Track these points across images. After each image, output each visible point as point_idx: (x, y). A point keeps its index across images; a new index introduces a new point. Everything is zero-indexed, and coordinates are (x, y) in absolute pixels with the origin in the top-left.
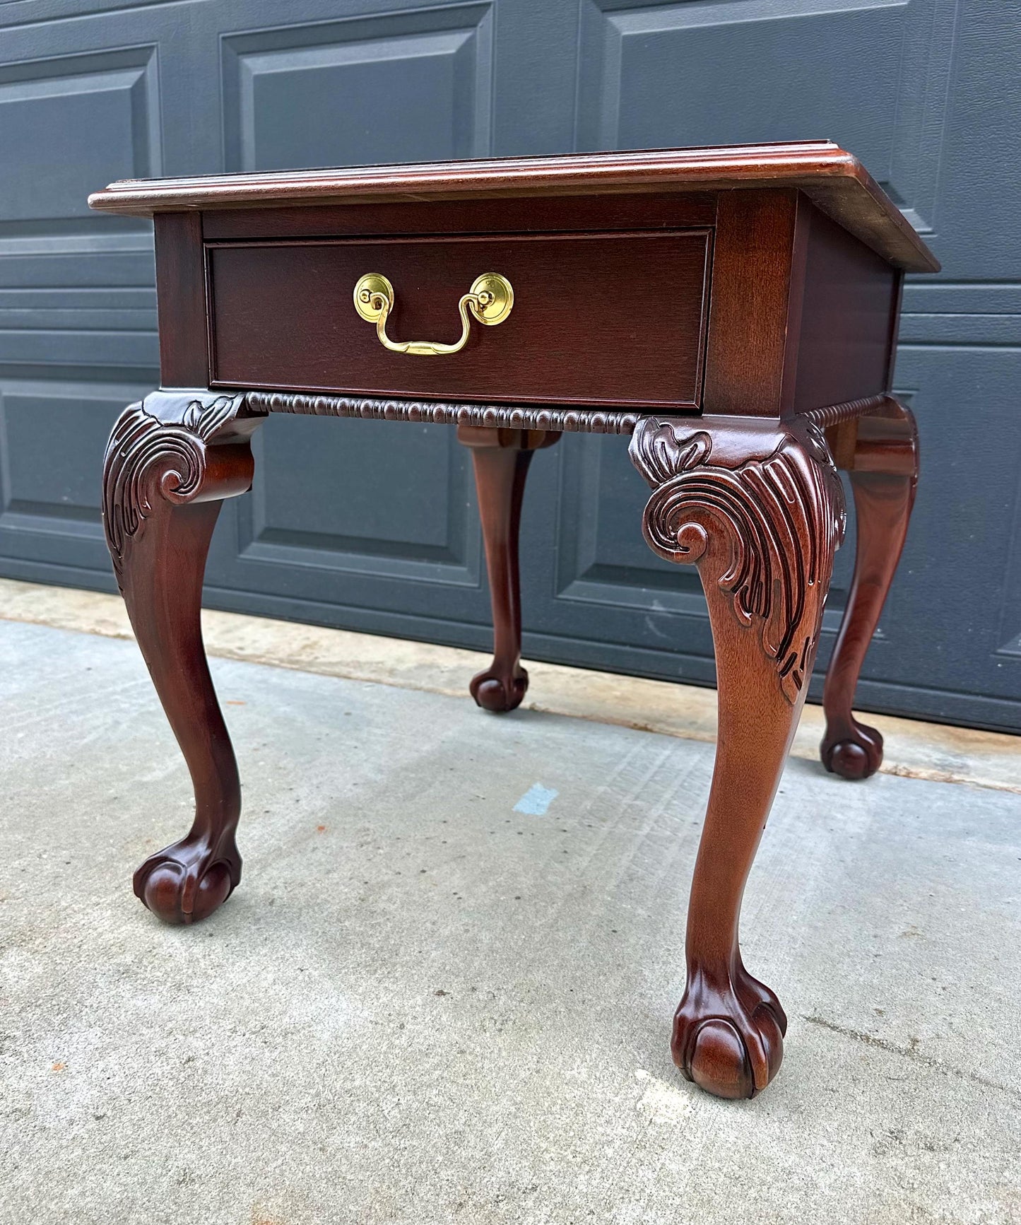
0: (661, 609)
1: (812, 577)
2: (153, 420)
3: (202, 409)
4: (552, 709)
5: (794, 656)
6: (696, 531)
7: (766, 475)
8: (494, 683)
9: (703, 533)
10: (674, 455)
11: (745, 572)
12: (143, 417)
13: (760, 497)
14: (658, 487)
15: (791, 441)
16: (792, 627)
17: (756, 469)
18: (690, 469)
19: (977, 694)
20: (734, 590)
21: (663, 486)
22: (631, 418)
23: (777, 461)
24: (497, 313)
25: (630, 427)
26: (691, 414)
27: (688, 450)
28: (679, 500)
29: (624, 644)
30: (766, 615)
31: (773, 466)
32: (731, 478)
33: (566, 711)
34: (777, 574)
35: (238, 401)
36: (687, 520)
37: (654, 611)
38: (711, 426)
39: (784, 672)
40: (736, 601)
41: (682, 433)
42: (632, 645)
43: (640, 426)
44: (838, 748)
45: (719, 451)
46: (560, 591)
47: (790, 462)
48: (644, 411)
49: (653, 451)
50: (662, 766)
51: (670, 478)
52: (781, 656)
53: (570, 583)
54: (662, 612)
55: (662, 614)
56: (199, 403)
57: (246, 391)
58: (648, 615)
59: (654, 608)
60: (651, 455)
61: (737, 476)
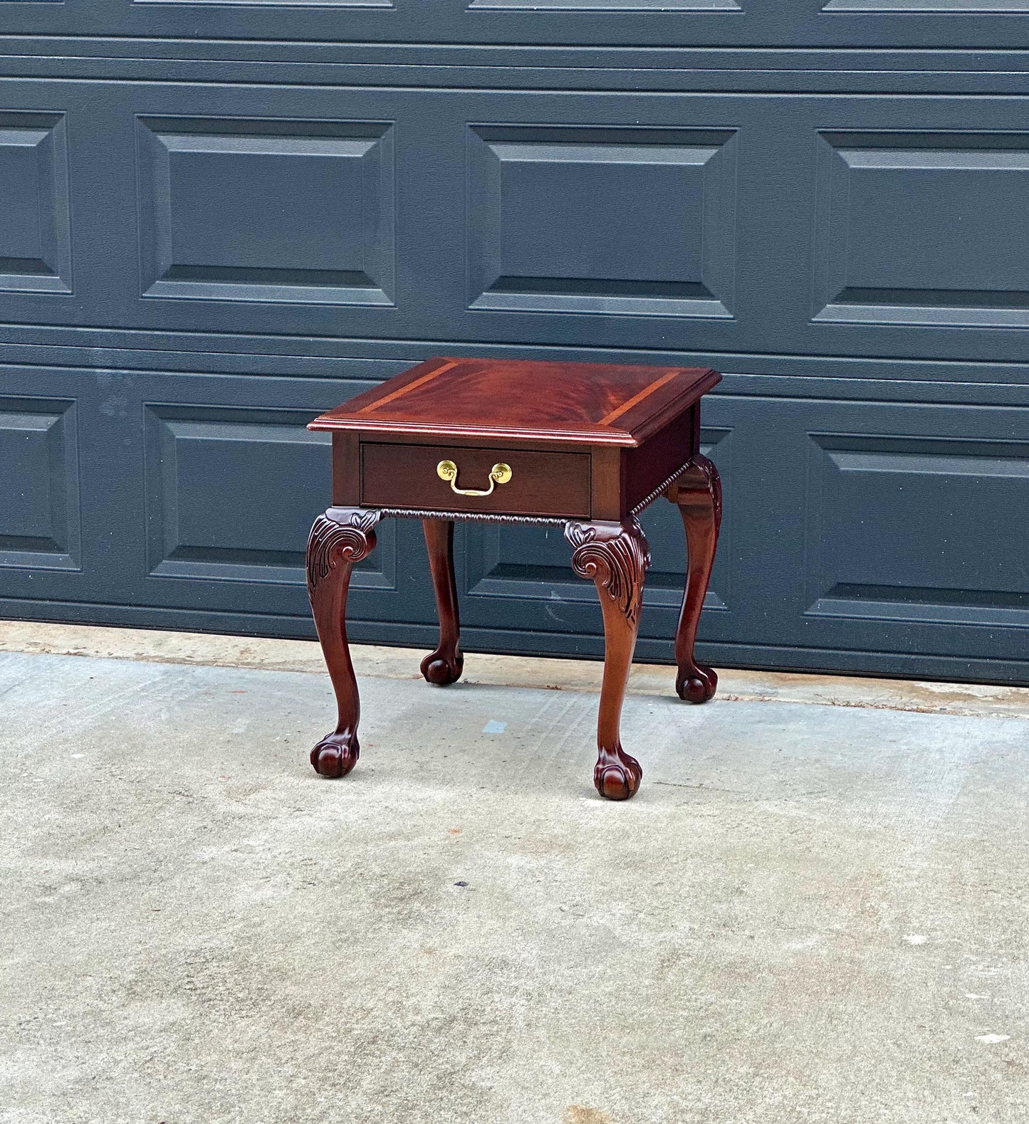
0: (558, 598)
1: (635, 581)
2: (335, 523)
3: (361, 518)
4: (481, 682)
5: (631, 611)
6: (592, 566)
7: (616, 544)
8: (438, 663)
9: (595, 566)
10: (582, 537)
11: (612, 580)
12: (328, 522)
13: (615, 553)
14: (577, 549)
15: (624, 531)
16: (630, 599)
17: (612, 542)
18: (589, 543)
19: (794, 646)
20: (608, 587)
21: (579, 549)
22: (564, 521)
23: (620, 539)
24: (505, 477)
25: (565, 525)
26: (587, 520)
27: (587, 535)
28: (585, 554)
29: (529, 630)
30: (620, 596)
31: (619, 541)
32: (604, 545)
33: (493, 683)
34: (623, 581)
35: (378, 514)
36: (587, 563)
37: (551, 600)
38: (596, 524)
39: (628, 617)
40: (609, 591)
41: (585, 527)
42: (535, 630)
43: (568, 525)
44: (686, 682)
45: (599, 535)
47: (624, 539)
48: (569, 519)
49: (574, 535)
50: (573, 706)
51: (581, 546)
52: (626, 611)
54: (559, 600)
55: (559, 602)
56: (358, 514)
57: (380, 508)
58: (547, 604)
59: (552, 598)
60: (573, 537)
61: (607, 545)
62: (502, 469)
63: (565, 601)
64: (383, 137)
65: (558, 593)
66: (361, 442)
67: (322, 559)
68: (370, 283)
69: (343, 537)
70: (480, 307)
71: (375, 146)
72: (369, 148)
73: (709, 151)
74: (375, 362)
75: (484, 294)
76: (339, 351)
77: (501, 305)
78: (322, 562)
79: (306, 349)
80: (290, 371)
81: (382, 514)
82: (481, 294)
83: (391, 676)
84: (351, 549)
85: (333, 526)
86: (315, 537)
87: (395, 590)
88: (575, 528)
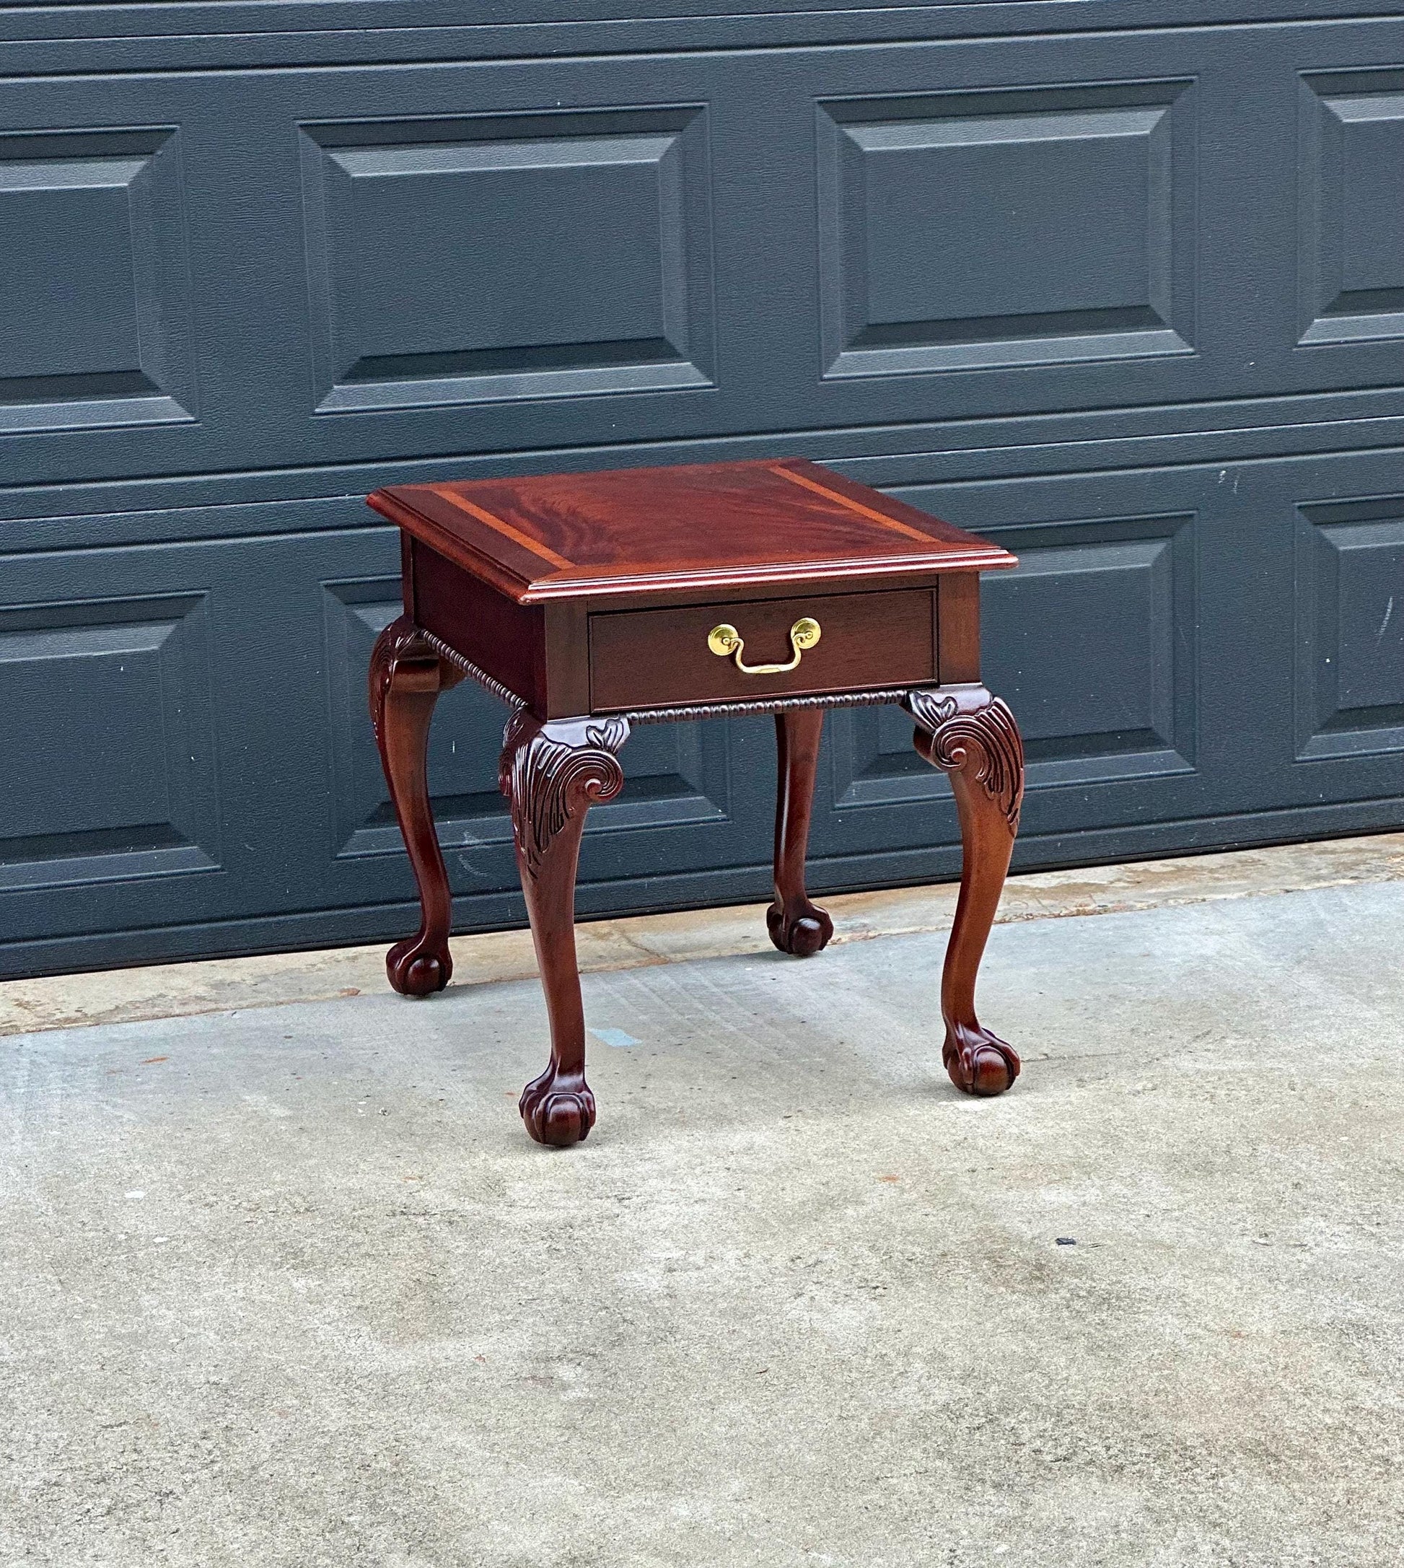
0: (477, 841)
1: (1023, 766)
2: (563, 747)
3: (602, 732)
5: (1016, 811)
6: (959, 752)
7: (990, 715)
9: (965, 752)
11: (989, 770)
12: (554, 747)
13: (992, 729)
14: (934, 731)
15: (996, 695)
16: (1014, 793)
17: (984, 713)
18: (951, 719)
19: (823, 857)
20: (985, 781)
21: (938, 730)
22: (901, 693)
23: (993, 707)
24: (813, 639)
25: (907, 698)
27: (946, 708)
28: (949, 737)
30: (1001, 791)
31: (994, 710)
32: (972, 720)
34: (1006, 768)
36: (953, 748)
39: (1011, 821)
40: (987, 788)
41: (939, 697)
43: (912, 696)
45: (962, 706)
46: (339, 848)
47: (999, 706)
48: (910, 688)
49: (928, 711)
51: (941, 725)
52: (1010, 811)
53: (351, 834)
54: (476, 844)
55: (477, 847)
56: (594, 727)
57: (623, 713)
58: (460, 852)
59: (466, 842)
60: (927, 713)
61: (978, 719)
62: (806, 627)
63: (486, 844)
64: (159, 152)
65: (475, 832)
66: (589, 614)
67: (555, 804)
68: (149, 388)
69: (584, 765)
70: (334, 409)
71: (146, 167)
72: (136, 171)
73: (661, 140)
74: (169, 514)
75: (336, 387)
76: (108, 502)
78: (555, 811)
79: (51, 506)
80: (25, 544)
81: (631, 722)
82: (331, 388)
83: (311, 998)
84: (597, 782)
85: (563, 751)
86: (539, 773)
87: (222, 870)
88: (925, 701)
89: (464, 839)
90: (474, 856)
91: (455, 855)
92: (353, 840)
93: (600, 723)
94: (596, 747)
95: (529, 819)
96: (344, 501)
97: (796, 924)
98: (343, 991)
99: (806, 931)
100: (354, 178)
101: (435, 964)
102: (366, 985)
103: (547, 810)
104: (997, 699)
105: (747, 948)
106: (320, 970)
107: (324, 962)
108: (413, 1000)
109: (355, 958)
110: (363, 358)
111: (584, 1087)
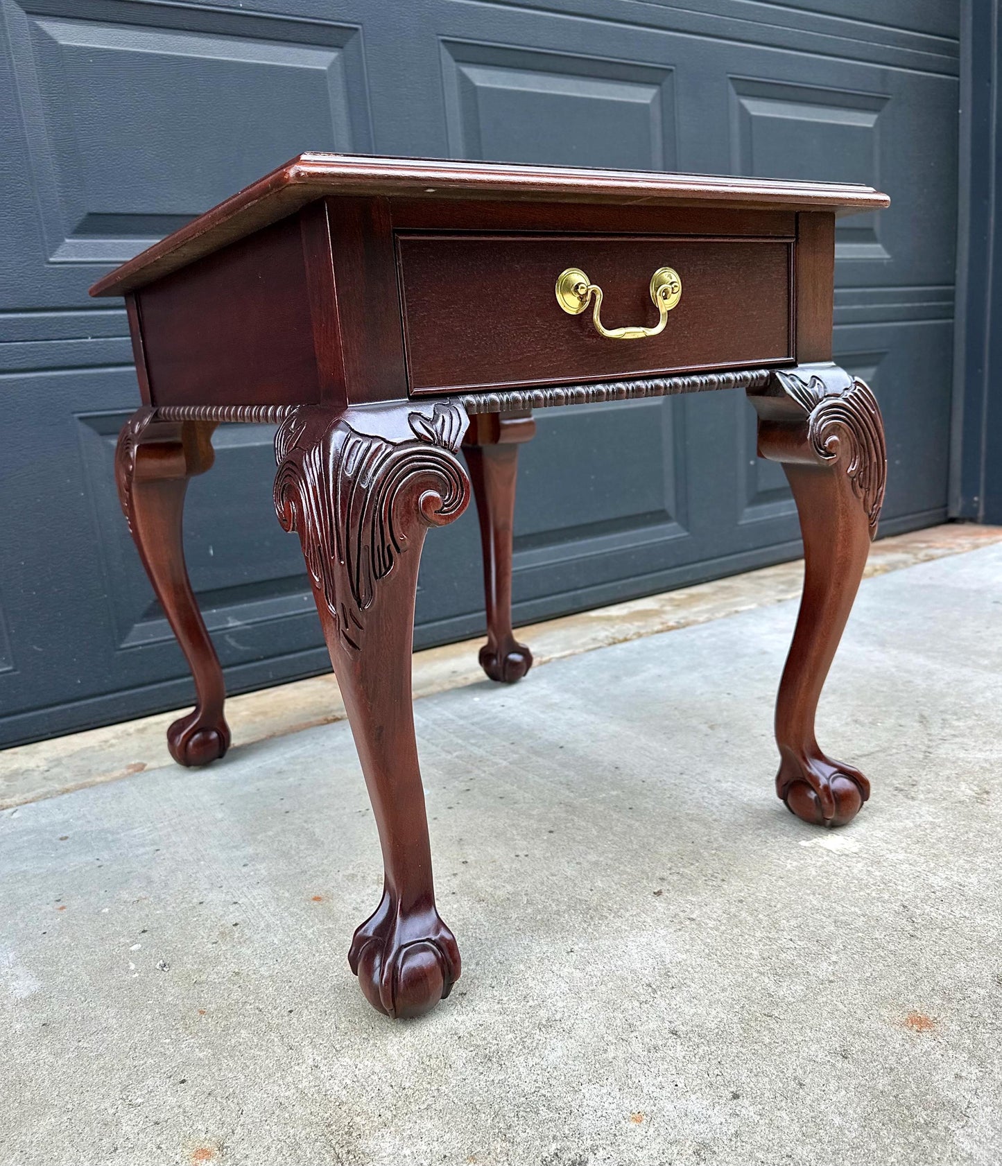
0: (238, 623)
2: (380, 442)
3: (432, 422)
6: (836, 441)
7: (857, 397)
9: (839, 441)
10: (811, 391)
11: (861, 462)
13: (860, 411)
14: (810, 415)
17: (852, 394)
18: (823, 401)
20: (856, 475)
21: (813, 414)
23: (858, 387)
26: (793, 365)
27: (816, 388)
28: (824, 421)
31: (859, 390)
32: (840, 401)
34: (875, 459)
35: (462, 407)
36: (829, 434)
40: (858, 482)
41: (805, 376)
43: (778, 376)
45: (829, 386)
46: (122, 640)
51: (815, 408)
53: (129, 628)
54: (240, 626)
55: (241, 628)
56: (419, 415)
57: (454, 394)
60: (799, 394)
61: (846, 400)
65: (237, 616)
67: (377, 530)
69: (414, 468)
70: (68, 259)
75: (67, 240)
77: (95, 255)
78: (378, 543)
81: (468, 407)
82: (63, 240)
83: (98, 779)
84: (436, 494)
85: (379, 449)
86: (349, 483)
87: (14, 670)
88: (792, 380)
89: (228, 622)
90: (238, 635)
91: (222, 636)
92: (133, 633)
93: (427, 410)
94: (428, 443)
95: (340, 558)
96: (88, 343)
97: (506, 660)
98: (129, 767)
99: (515, 664)
100: (61, 45)
101: (214, 735)
102: (153, 758)
103: (366, 541)
104: (857, 379)
105: (460, 681)
106: (112, 746)
107: (117, 737)
108: (196, 770)
109: (142, 731)
110: (90, 214)
111: (440, 924)
